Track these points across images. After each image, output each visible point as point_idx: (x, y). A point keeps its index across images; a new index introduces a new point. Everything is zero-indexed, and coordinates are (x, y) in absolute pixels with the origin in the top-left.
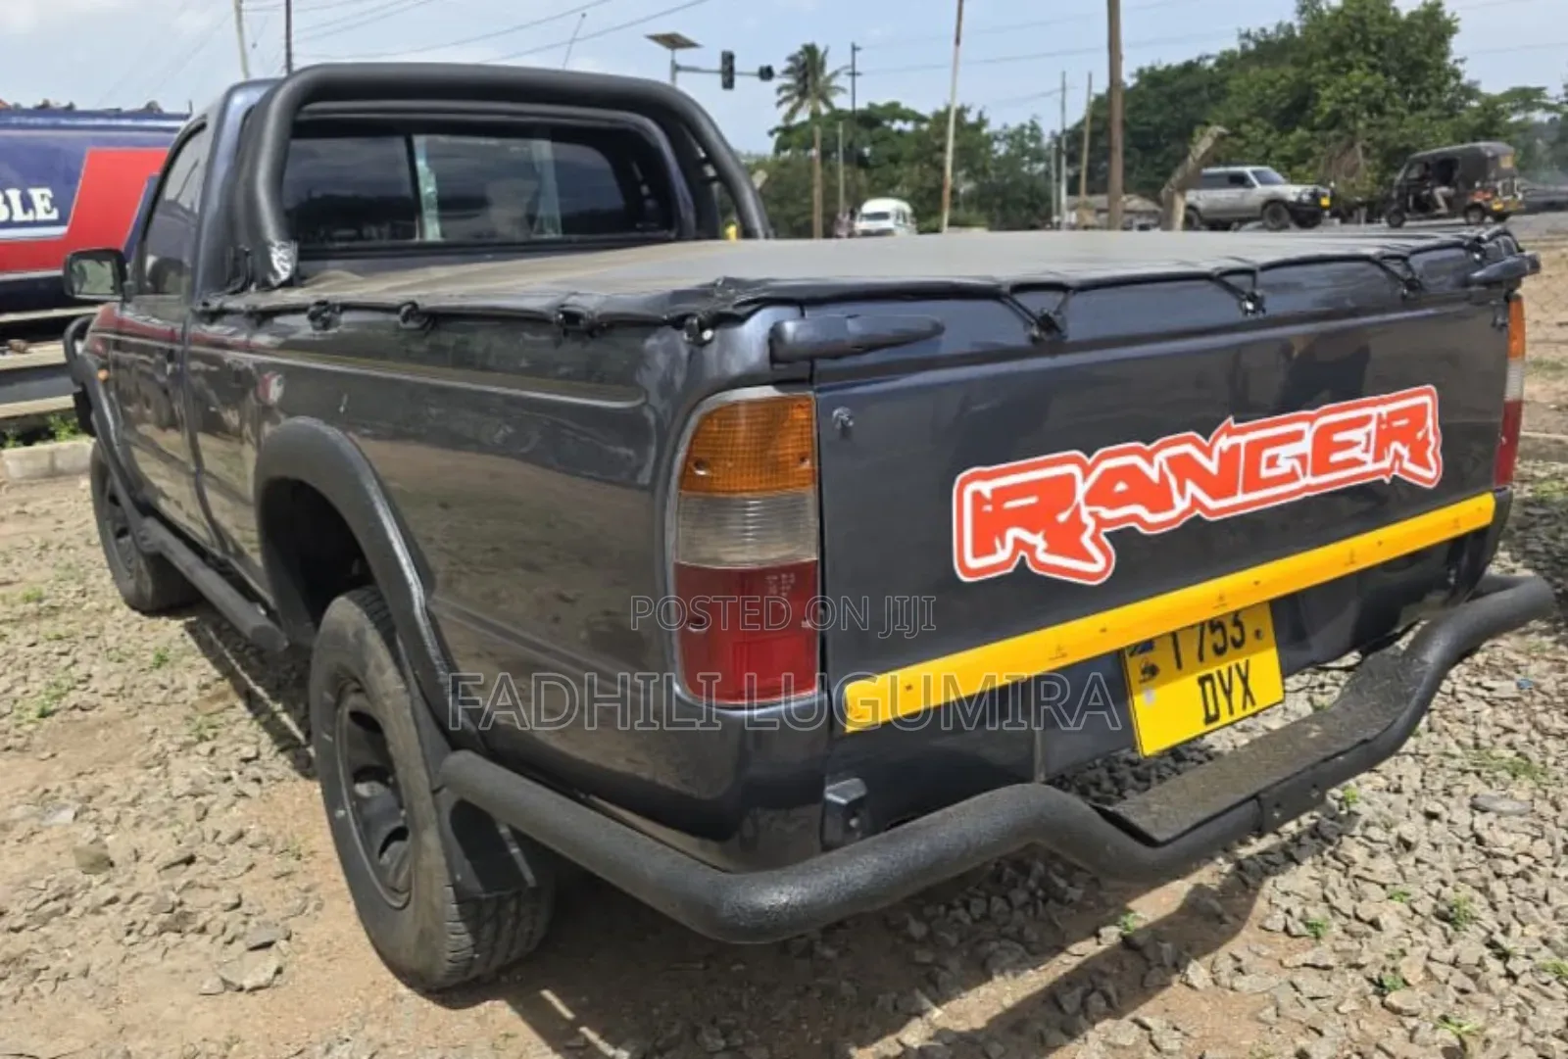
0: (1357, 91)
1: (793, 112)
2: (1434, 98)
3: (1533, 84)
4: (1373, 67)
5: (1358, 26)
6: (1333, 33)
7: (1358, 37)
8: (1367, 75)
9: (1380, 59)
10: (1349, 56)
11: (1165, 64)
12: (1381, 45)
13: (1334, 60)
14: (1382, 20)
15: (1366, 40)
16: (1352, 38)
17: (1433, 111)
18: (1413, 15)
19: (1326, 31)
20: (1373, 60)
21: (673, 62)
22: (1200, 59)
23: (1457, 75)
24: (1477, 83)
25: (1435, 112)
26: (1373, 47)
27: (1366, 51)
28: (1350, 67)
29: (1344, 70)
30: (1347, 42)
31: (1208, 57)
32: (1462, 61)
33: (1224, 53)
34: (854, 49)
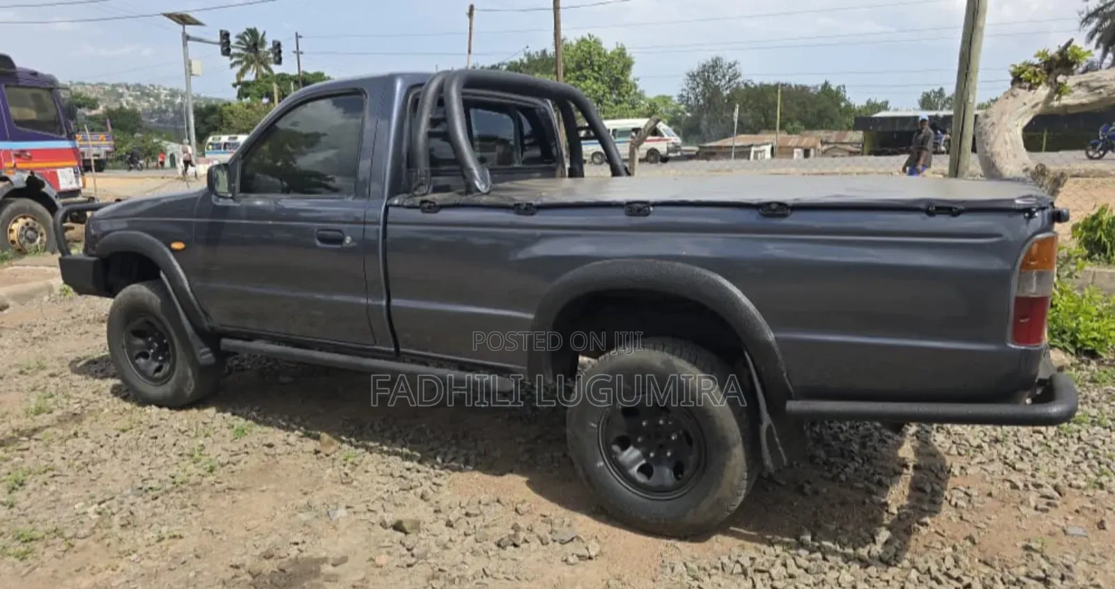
0: (590, 91)
1: (243, 72)
2: (626, 98)
3: (668, 94)
4: (597, 79)
5: (587, 56)
6: (575, 59)
7: (588, 62)
8: (593, 83)
9: (600, 75)
10: (585, 72)
11: (481, 65)
12: (600, 68)
13: (578, 73)
14: (599, 54)
15: (592, 64)
16: (585, 62)
17: (625, 105)
18: (613, 53)
19: (572, 57)
20: (596, 75)
21: (184, 33)
22: (499, 64)
23: (636, 87)
24: (643, 91)
25: (627, 106)
26: (596, 69)
27: (593, 70)
28: (586, 77)
29: (583, 79)
30: (583, 64)
31: (504, 64)
32: (638, 80)
33: (511, 63)
34: (298, 37)
